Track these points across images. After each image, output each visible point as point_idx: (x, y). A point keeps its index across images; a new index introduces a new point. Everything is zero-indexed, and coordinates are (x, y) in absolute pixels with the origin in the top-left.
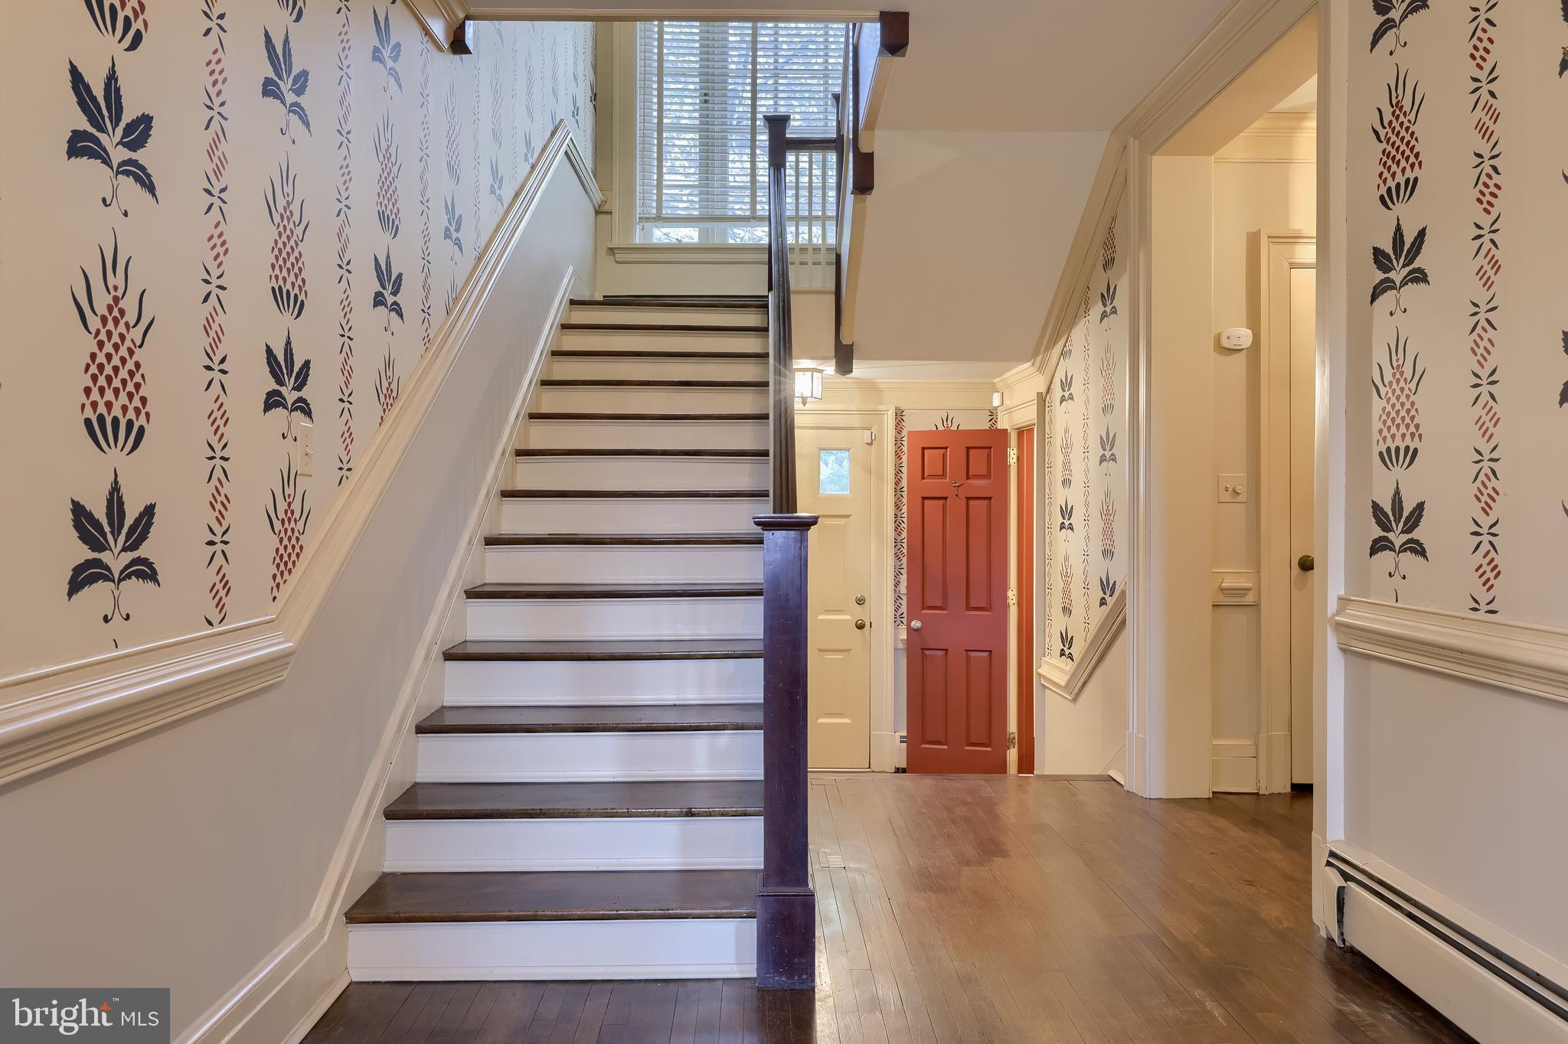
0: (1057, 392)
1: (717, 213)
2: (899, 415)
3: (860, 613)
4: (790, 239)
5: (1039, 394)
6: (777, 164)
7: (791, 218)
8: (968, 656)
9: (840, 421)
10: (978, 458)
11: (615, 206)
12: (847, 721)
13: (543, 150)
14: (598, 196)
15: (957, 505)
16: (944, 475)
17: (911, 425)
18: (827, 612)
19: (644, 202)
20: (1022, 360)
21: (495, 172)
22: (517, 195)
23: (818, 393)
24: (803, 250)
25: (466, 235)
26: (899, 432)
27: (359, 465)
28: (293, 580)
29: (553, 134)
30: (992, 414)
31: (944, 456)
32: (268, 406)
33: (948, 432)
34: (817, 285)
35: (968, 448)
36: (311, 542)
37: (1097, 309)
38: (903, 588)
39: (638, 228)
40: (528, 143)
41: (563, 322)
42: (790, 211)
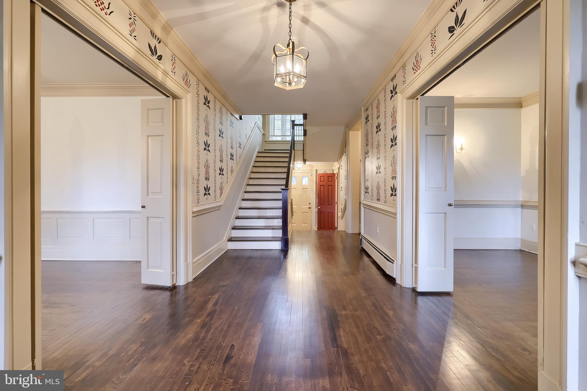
0: (341, 167)
1: (284, 135)
2: (316, 170)
3: (309, 206)
4: (295, 139)
5: (338, 167)
6: (293, 128)
7: (296, 136)
8: (328, 214)
9: (306, 171)
10: (330, 179)
11: (266, 134)
12: (307, 225)
13: (253, 128)
14: (263, 132)
15: (326, 187)
16: (324, 181)
17: (318, 172)
18: (304, 205)
19: (271, 133)
20: (335, 161)
21: (246, 135)
22: (249, 137)
23: (301, 167)
24: (298, 141)
25: (242, 146)
26: (317, 174)
27: (229, 181)
28: (222, 196)
29: (255, 124)
30: (333, 170)
31: (324, 178)
32: (219, 175)
33: (325, 174)
34: (300, 149)
35: (328, 177)
36: (224, 191)
37: (345, 154)
38: (317, 201)
39: (270, 137)
40: (251, 128)
41: (257, 156)
42: (295, 134)
